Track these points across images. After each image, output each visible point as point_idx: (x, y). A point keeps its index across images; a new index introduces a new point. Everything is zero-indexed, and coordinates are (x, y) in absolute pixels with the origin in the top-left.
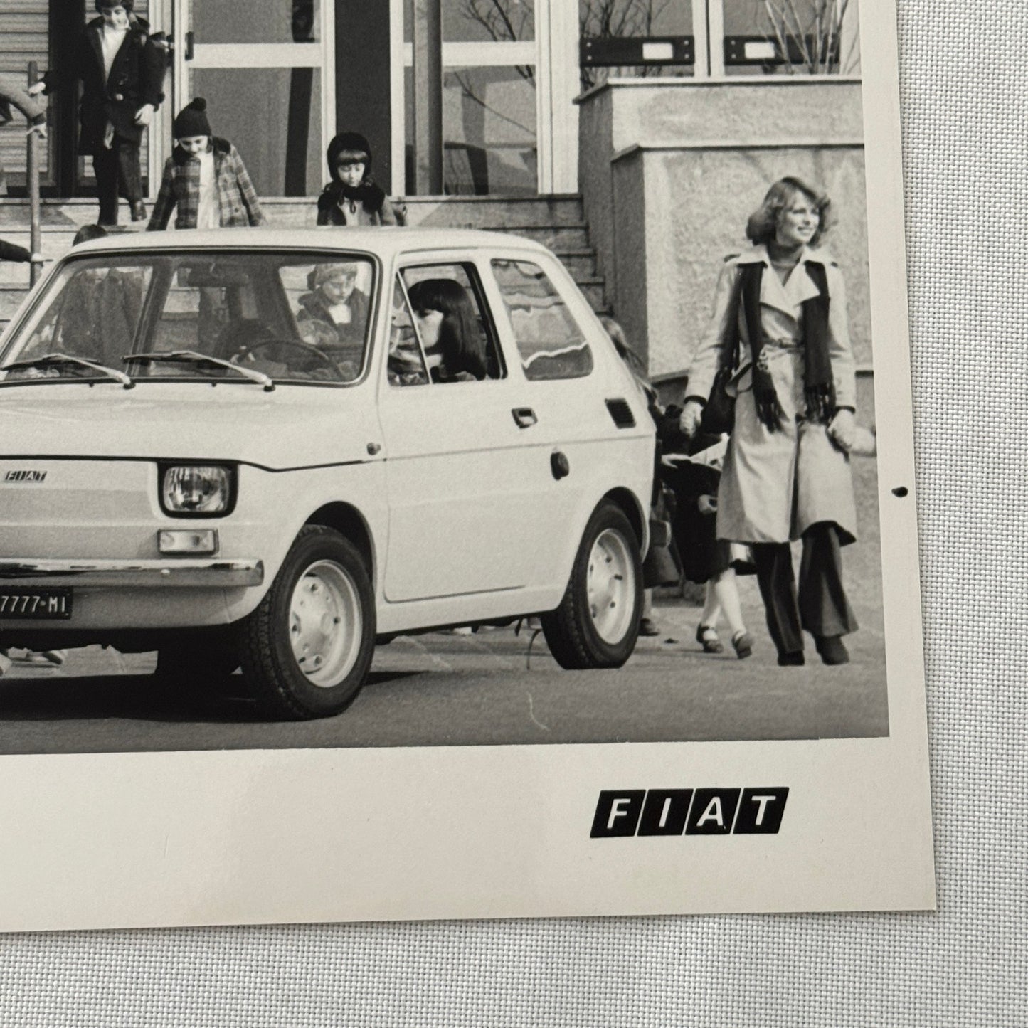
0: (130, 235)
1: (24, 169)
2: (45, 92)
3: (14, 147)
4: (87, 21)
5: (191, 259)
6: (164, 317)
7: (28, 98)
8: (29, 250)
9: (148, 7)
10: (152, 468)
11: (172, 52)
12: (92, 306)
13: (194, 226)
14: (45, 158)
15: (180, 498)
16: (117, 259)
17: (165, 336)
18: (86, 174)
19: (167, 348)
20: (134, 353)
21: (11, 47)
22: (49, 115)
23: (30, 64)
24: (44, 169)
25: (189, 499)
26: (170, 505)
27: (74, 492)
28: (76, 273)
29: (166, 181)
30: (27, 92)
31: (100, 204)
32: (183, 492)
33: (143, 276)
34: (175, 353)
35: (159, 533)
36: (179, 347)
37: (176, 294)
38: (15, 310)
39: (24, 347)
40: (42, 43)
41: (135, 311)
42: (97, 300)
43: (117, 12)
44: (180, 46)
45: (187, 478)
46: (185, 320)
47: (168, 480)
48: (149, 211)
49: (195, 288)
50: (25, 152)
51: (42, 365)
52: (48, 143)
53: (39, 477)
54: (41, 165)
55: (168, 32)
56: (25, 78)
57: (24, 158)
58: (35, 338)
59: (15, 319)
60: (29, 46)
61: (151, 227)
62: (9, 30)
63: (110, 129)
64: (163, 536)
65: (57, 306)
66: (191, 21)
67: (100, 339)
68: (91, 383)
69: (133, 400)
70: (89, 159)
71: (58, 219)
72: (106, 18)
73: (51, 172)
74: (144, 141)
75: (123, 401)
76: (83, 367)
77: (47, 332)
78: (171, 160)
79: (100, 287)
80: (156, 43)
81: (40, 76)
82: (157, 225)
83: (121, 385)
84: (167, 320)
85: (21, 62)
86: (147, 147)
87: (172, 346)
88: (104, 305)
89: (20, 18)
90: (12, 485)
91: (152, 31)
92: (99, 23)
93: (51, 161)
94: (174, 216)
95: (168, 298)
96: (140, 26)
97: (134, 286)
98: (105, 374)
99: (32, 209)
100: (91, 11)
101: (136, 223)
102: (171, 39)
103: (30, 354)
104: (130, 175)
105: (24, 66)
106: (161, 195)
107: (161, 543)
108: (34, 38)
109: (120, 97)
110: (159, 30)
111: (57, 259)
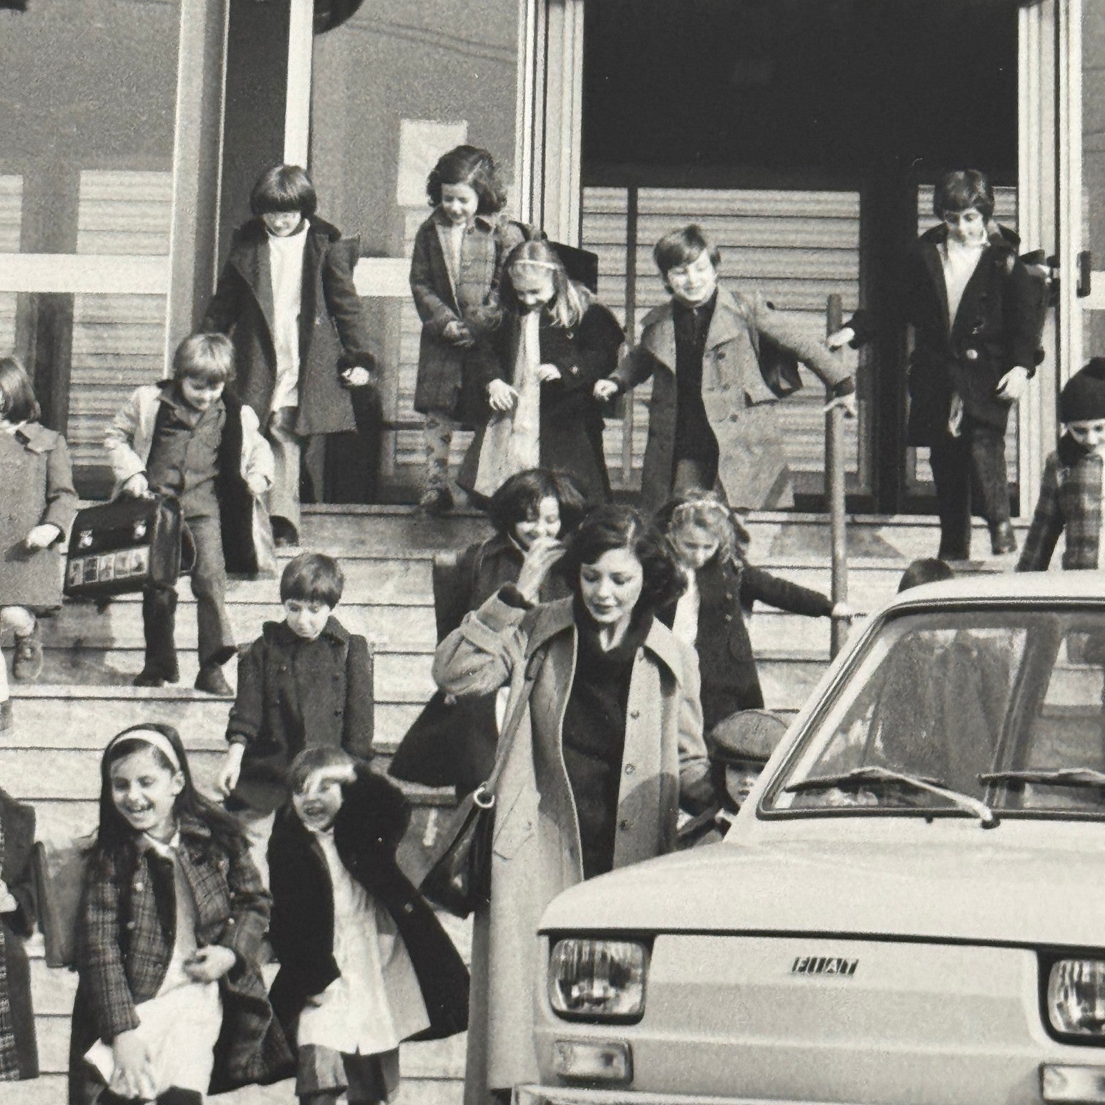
0: (991, 577)
1: (821, 467)
2: (853, 344)
3: (804, 432)
4: (921, 232)
5: (1090, 619)
6: (1045, 712)
7: (828, 354)
8: (829, 598)
9: (1017, 211)
10: (1030, 960)
11: (1056, 283)
12: (929, 691)
13: (1094, 566)
14: (854, 449)
15: (1076, 1012)
16: (970, 615)
17: (1048, 744)
18: (919, 477)
19: (1051, 764)
20: (998, 769)
21: (800, 271)
22: (859, 380)
23: (830, 298)
24: (853, 467)
25: (1090, 1014)
26: (1060, 1025)
27: (902, 995)
28: (903, 636)
29: (1047, 491)
30: (826, 345)
31: (942, 526)
32: (1079, 1003)
33: (1011, 645)
34: (1063, 771)
35: (1042, 1069)
36: (1073, 762)
37: (1064, 674)
38: (807, 695)
39: (822, 755)
40: (850, 266)
41: (999, 700)
42: (937, 682)
43: (968, 218)
44: (1069, 274)
45: (1086, 979)
46: (1082, 718)
47: (1056, 980)
48: (1021, 538)
49: (1096, 667)
50: (822, 439)
51: (851, 785)
52: (859, 425)
53: (847, 968)
54: (847, 460)
55: (1049, 252)
56: (822, 320)
57: (822, 448)
58: (839, 738)
59: (808, 708)
60: (829, 270)
61: (1024, 566)
62: (797, 244)
63: (957, 405)
64: (1049, 1074)
65: (874, 690)
66: (1087, 235)
67: (943, 745)
68: (929, 817)
69: (997, 847)
70: (924, 452)
71: (875, 548)
72: (951, 227)
73: (863, 473)
74: (1011, 425)
75: (979, 847)
76: (916, 790)
77: (859, 731)
78: (1055, 458)
79: (943, 660)
80: (1029, 269)
81: (846, 318)
82: (1033, 562)
83: (978, 821)
84: (1051, 717)
85: (816, 295)
86: (1017, 435)
87: (1059, 760)
88: (949, 687)
89: (814, 226)
90: (803, 980)
91: (1023, 250)
92: (939, 236)
93: (863, 456)
94: (1060, 548)
95: (1052, 681)
96: (1005, 241)
97: (996, 659)
98: (951, 802)
99: (832, 531)
100: (927, 216)
101: (999, 558)
102: (1054, 262)
103: (831, 766)
104: (989, 479)
105: (821, 302)
106: (1040, 514)
107: (1045, 1085)
108: (837, 257)
109: (974, 354)
110: (1034, 248)
111: (875, 613)
